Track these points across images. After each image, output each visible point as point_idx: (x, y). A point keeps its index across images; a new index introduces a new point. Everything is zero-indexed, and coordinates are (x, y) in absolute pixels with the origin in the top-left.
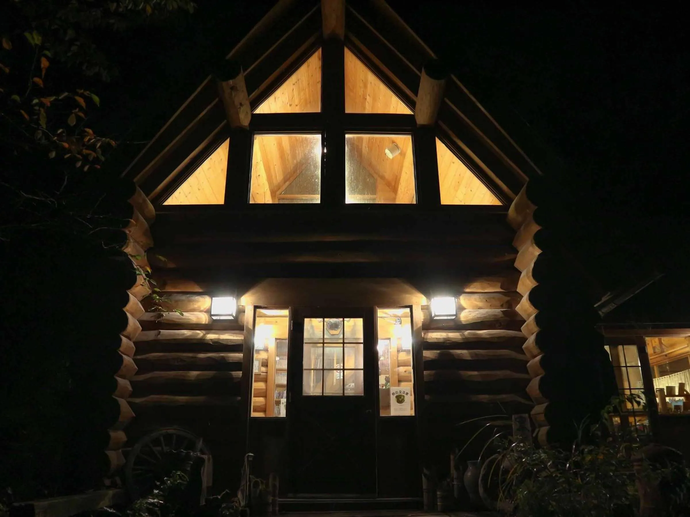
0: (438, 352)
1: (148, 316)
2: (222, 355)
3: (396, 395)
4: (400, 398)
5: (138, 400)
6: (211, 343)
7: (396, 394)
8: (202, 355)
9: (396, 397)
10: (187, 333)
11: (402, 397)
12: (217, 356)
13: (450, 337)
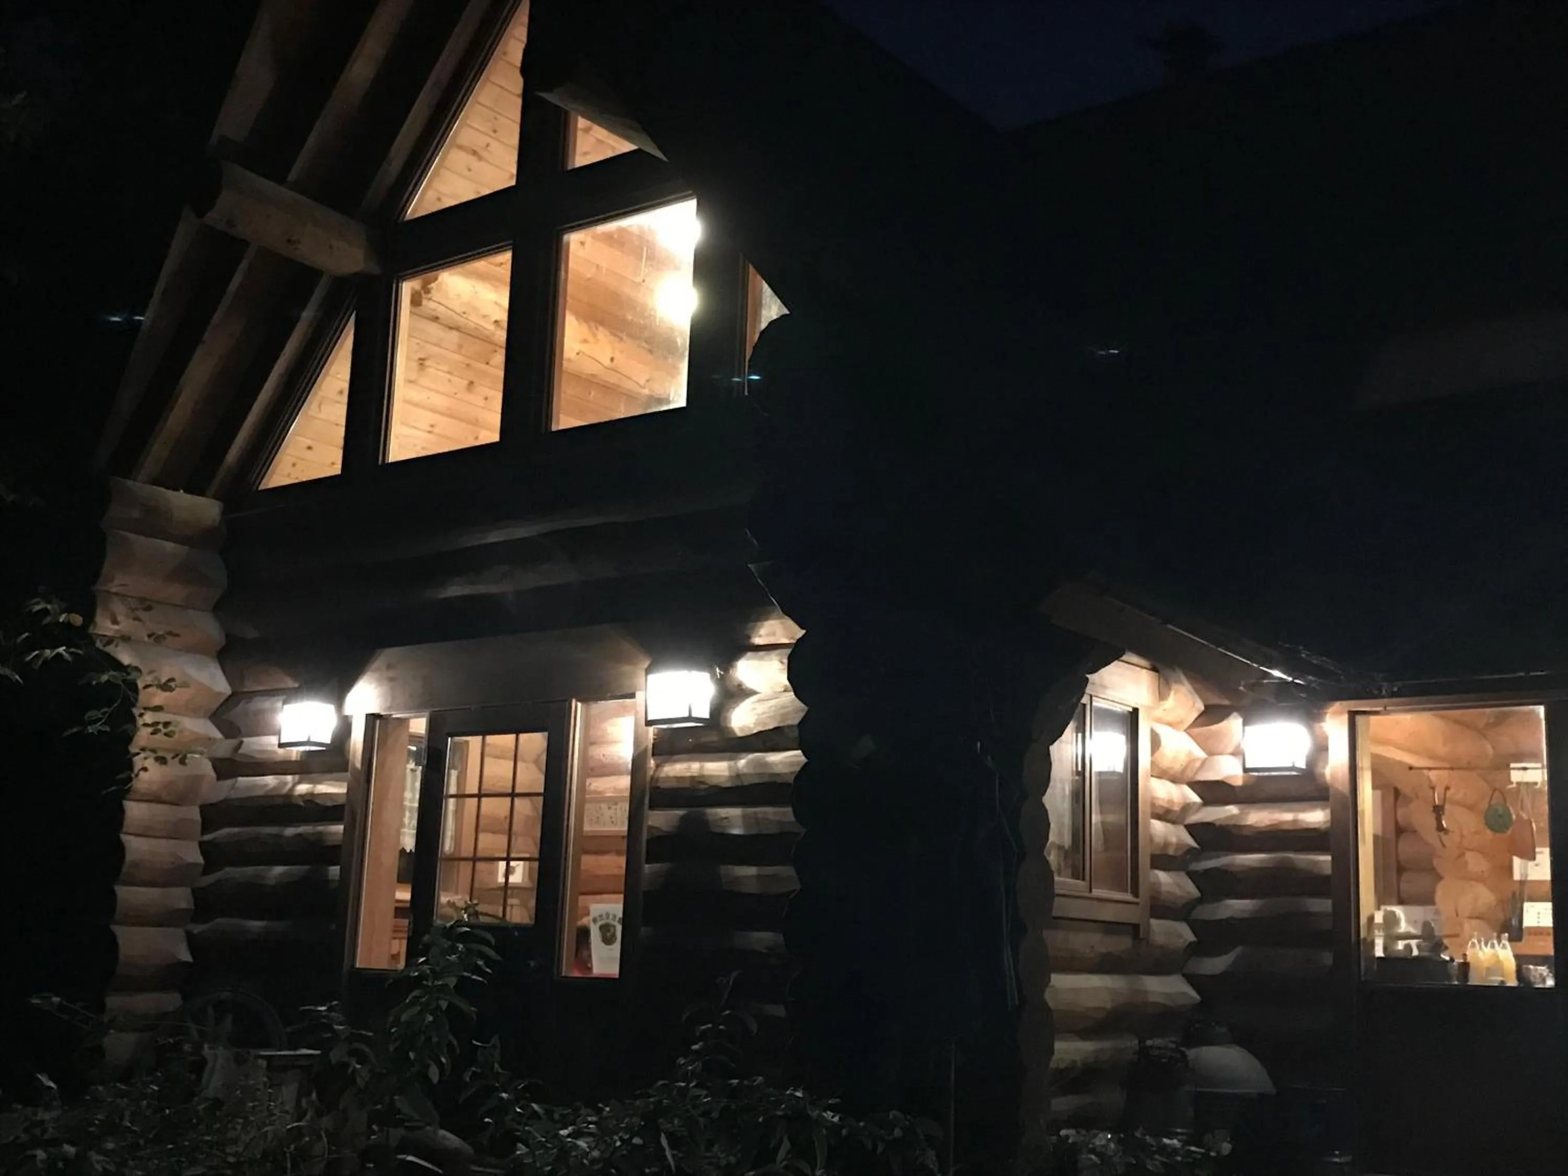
0: (681, 812)
1: (224, 748)
2: (320, 828)
3: (600, 923)
4: (609, 931)
5: (197, 929)
6: (302, 804)
7: (601, 920)
8: (290, 831)
9: (601, 928)
10: (270, 780)
11: (612, 929)
12: (311, 831)
13: (706, 773)
